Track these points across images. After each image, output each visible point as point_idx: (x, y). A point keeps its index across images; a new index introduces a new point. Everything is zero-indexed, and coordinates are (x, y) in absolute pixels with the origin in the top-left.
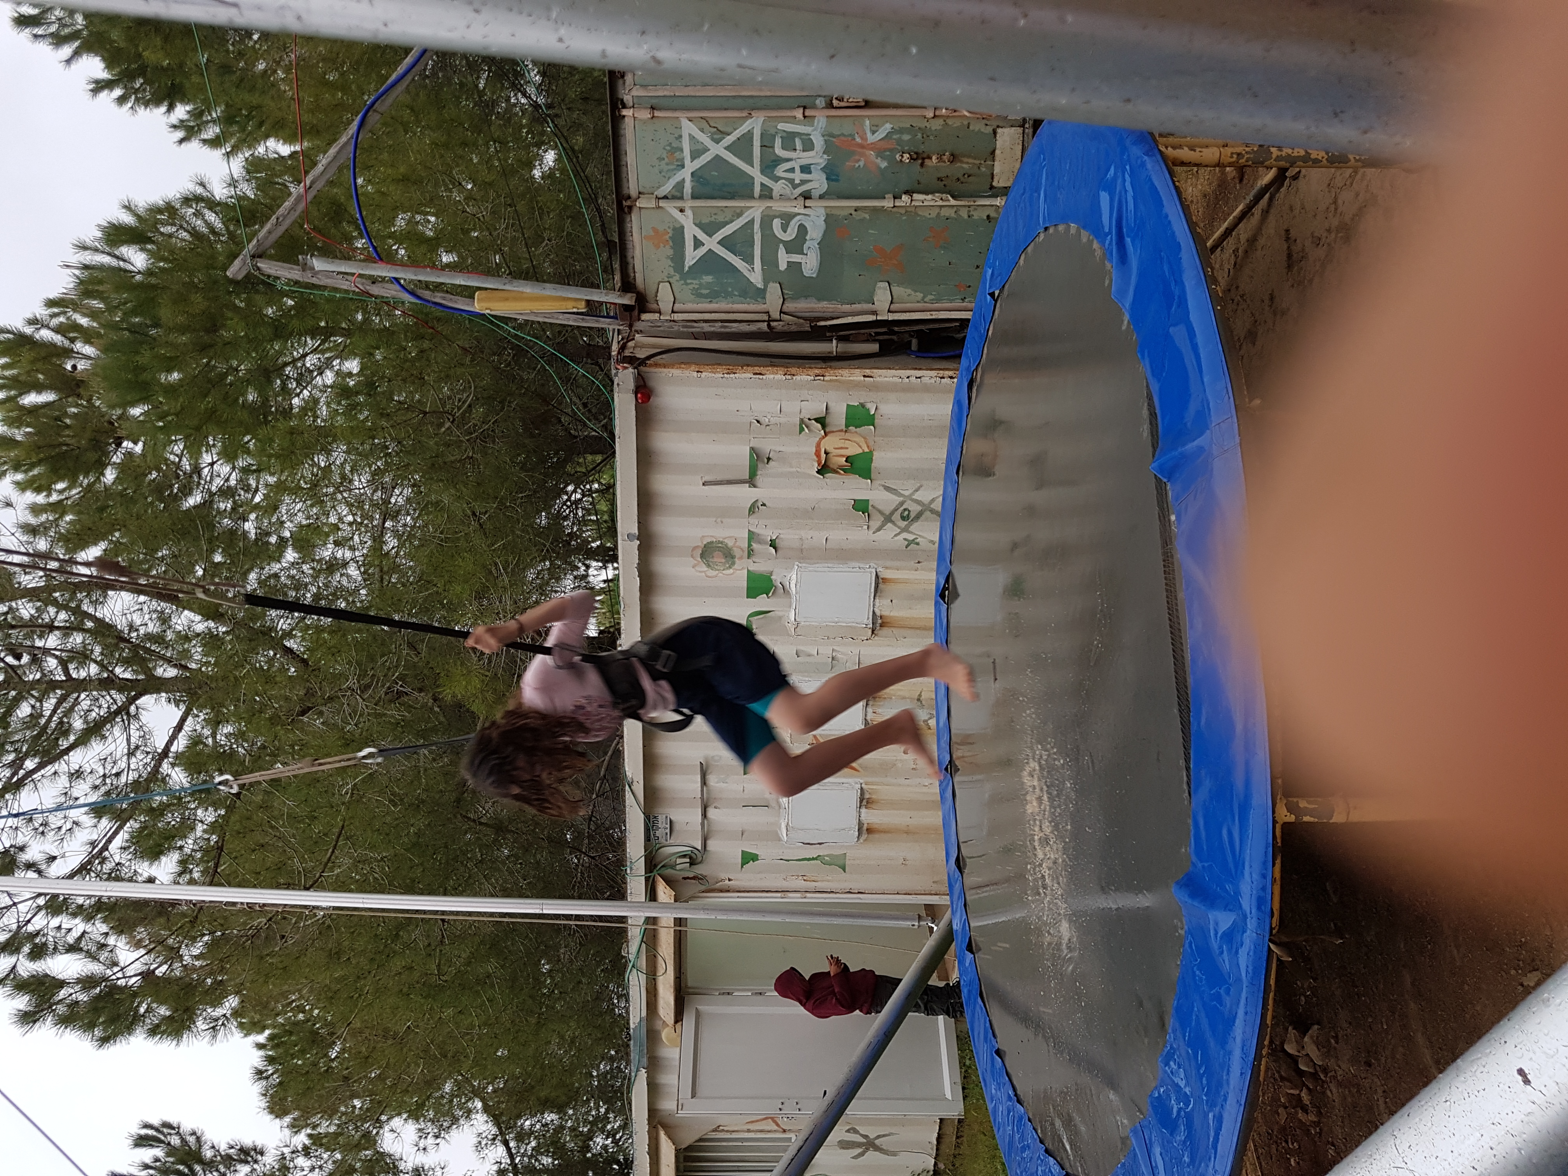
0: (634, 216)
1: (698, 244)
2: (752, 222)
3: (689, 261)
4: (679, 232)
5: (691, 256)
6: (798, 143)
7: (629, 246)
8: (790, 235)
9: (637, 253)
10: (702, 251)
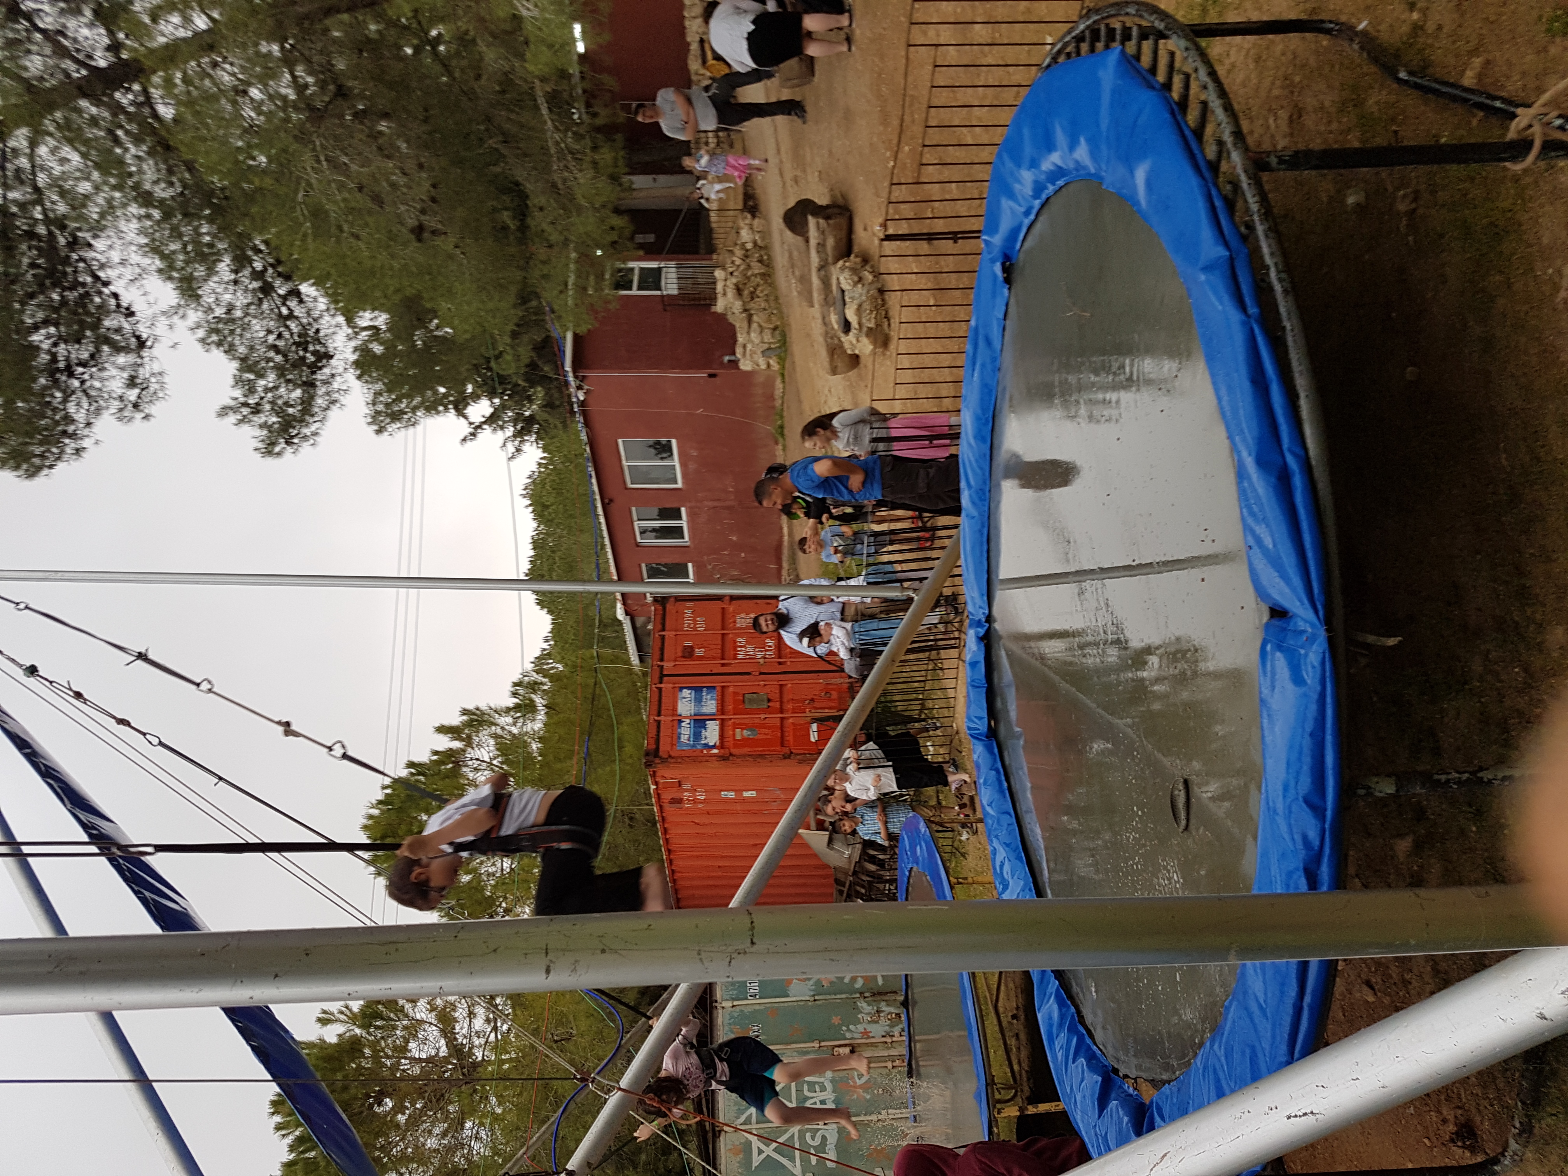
0: (722, 1138)
1: (760, 1152)
2: (793, 1135)
3: (755, 1164)
4: (749, 1144)
5: (756, 1160)
6: (817, 1088)
7: (718, 1156)
8: (817, 1142)
9: (723, 1161)
10: (763, 1156)
